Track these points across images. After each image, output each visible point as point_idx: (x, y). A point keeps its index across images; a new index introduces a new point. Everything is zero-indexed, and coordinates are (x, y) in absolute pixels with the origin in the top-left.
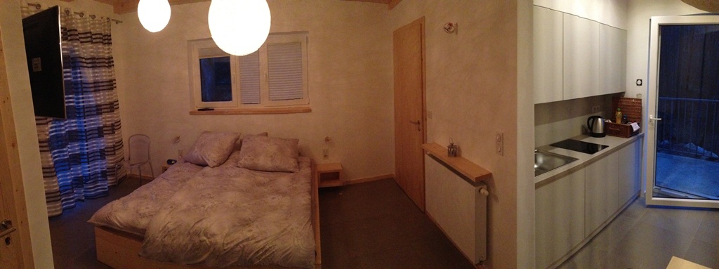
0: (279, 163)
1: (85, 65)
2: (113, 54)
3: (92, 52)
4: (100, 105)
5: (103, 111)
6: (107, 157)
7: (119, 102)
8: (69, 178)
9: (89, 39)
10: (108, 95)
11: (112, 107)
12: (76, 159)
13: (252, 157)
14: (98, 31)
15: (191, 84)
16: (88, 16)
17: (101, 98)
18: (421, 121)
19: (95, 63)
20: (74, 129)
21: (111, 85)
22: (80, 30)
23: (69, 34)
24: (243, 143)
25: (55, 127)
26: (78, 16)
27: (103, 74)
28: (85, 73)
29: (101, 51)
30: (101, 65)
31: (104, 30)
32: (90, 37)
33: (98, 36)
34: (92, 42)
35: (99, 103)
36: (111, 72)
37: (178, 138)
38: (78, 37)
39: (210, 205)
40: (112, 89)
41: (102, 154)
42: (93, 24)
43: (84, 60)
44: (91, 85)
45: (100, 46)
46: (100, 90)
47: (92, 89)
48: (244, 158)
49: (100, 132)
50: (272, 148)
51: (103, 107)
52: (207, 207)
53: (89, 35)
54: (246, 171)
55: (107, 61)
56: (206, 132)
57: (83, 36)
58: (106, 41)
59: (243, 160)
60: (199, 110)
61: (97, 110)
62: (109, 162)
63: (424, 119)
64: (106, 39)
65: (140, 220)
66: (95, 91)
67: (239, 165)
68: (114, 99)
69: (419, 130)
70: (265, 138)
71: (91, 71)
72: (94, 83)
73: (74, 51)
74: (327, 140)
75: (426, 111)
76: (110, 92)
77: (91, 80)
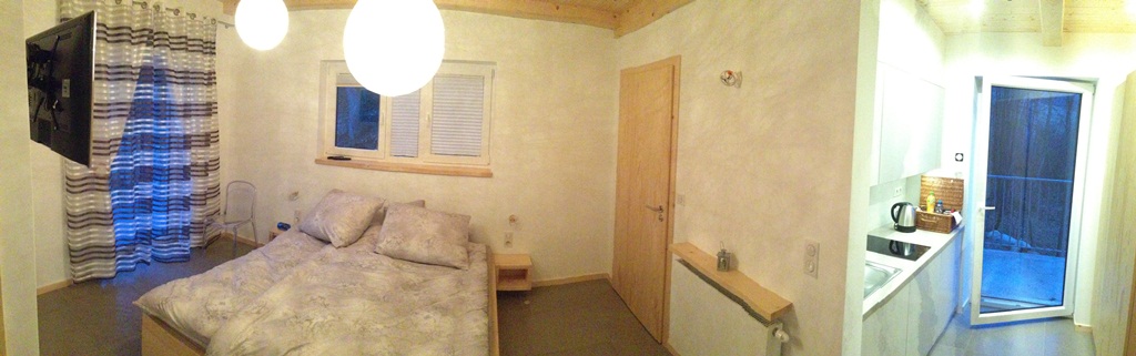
0: (438, 251)
1: (174, 80)
2: (216, 69)
3: (186, 63)
4: (190, 136)
5: (193, 143)
6: (192, 208)
7: (220, 133)
8: (131, 229)
9: (183, 46)
10: (204, 123)
11: (208, 139)
12: (146, 206)
13: (399, 240)
14: (197, 35)
15: (321, 121)
16: (185, 14)
17: (194, 126)
18: (664, 207)
19: (187, 78)
20: (148, 164)
21: (209, 109)
22: (173, 33)
23: (156, 37)
24: (387, 215)
25: (122, 160)
26: (172, 14)
27: (199, 94)
28: (173, 91)
29: (200, 62)
30: (199, 81)
31: (207, 35)
32: (184, 43)
33: (197, 43)
34: (186, 49)
35: (188, 133)
36: (210, 92)
37: (296, 194)
38: (167, 43)
39: (320, 319)
40: (210, 115)
41: (186, 203)
42: (191, 26)
43: (173, 74)
44: (180, 108)
45: (199, 56)
46: (190, 116)
47: (181, 114)
48: (387, 238)
49: (186, 173)
50: (430, 228)
51: (193, 138)
52: (314, 321)
53: (183, 40)
54: (387, 262)
55: (206, 77)
56: (335, 191)
57: (175, 41)
58: (208, 50)
59: (385, 242)
60: (329, 158)
61: (185, 142)
62: (195, 214)
63: (670, 204)
64: (209, 48)
65: (205, 322)
66: (185, 116)
67: (377, 250)
68: (213, 128)
69: (661, 220)
70: (421, 210)
71: (181, 88)
72: (185, 105)
73: (162, 61)
74: (512, 220)
75: (674, 193)
76: (207, 119)
77: (180, 101)
